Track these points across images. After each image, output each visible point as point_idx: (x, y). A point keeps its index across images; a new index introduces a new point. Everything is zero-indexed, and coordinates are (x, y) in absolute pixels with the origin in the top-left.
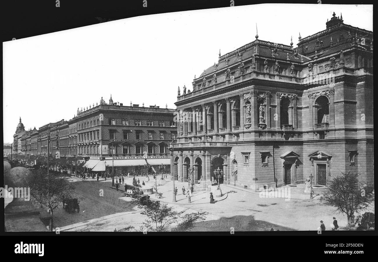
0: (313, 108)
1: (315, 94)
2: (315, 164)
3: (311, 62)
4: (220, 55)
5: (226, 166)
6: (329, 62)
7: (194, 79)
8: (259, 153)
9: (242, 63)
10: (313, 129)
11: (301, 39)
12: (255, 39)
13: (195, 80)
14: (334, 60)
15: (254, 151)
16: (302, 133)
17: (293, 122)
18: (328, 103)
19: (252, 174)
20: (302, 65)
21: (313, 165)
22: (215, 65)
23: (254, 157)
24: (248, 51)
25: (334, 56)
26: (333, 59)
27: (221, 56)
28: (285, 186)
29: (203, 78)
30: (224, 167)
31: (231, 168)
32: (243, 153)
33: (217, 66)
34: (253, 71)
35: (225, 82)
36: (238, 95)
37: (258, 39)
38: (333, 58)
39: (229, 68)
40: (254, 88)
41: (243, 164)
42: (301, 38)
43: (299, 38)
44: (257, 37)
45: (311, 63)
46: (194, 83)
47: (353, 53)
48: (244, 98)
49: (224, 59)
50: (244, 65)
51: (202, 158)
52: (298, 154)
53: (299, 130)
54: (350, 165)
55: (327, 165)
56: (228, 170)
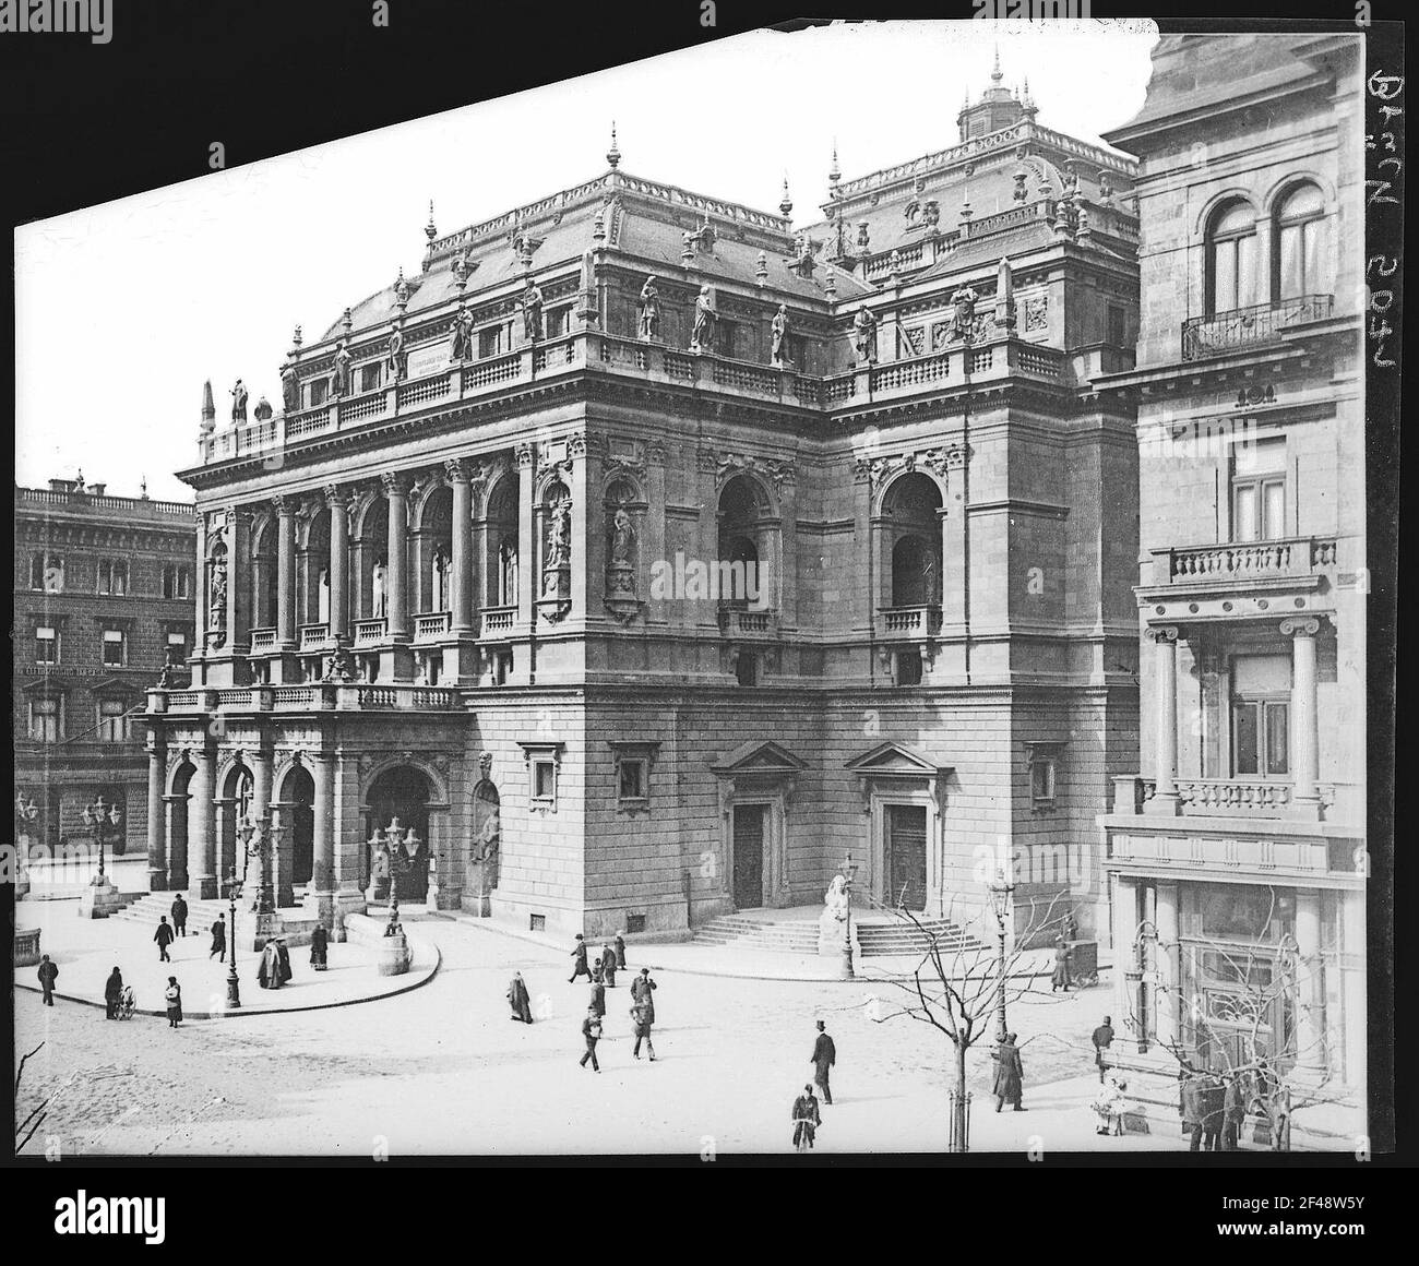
0: (872, 530)
1: (884, 459)
2: (877, 807)
3: (869, 302)
4: (431, 233)
5: (445, 809)
6: (949, 312)
7: (292, 347)
8: (608, 749)
9: (532, 284)
10: (873, 635)
11: (840, 182)
12: (608, 167)
13: (297, 354)
14: (971, 305)
15: (581, 735)
16: (822, 649)
17: (780, 595)
18: (939, 511)
19: (571, 855)
20: (831, 313)
21: (868, 812)
22: (402, 286)
23: (581, 769)
24: (567, 225)
25: (970, 282)
26: (968, 296)
27: (438, 237)
28: (735, 917)
29: (333, 347)
30: (435, 819)
31: (467, 820)
32: (529, 748)
33: (413, 288)
34: (583, 330)
35: (447, 376)
36: (509, 445)
37: (620, 167)
38: (964, 292)
39: (469, 308)
40: (590, 417)
41: (524, 801)
42: (839, 177)
43: (832, 177)
44: (614, 160)
45: (869, 308)
46: (290, 371)
47: (1060, 274)
48: (540, 467)
49: (447, 256)
50: (540, 297)
51: (317, 772)
52: (801, 755)
53: (805, 634)
54: (1034, 812)
55: (932, 809)
56: (450, 834)
